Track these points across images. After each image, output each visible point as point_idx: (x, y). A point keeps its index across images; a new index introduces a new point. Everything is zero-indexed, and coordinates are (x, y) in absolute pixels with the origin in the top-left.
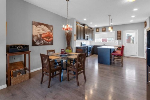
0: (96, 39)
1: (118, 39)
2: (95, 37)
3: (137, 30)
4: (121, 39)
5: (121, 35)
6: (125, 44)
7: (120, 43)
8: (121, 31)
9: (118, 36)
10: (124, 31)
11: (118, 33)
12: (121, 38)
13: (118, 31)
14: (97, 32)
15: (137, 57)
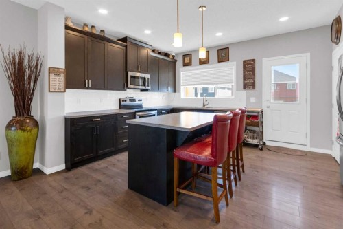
0: (182, 89)
1: (245, 88)
2: (182, 82)
3: (308, 55)
4: (254, 88)
5: (254, 74)
6: (268, 104)
7: (253, 100)
8: (254, 60)
9: (245, 79)
10: (264, 60)
11: (245, 67)
12: (253, 85)
13: (244, 61)
14: (185, 65)
15: (308, 148)
